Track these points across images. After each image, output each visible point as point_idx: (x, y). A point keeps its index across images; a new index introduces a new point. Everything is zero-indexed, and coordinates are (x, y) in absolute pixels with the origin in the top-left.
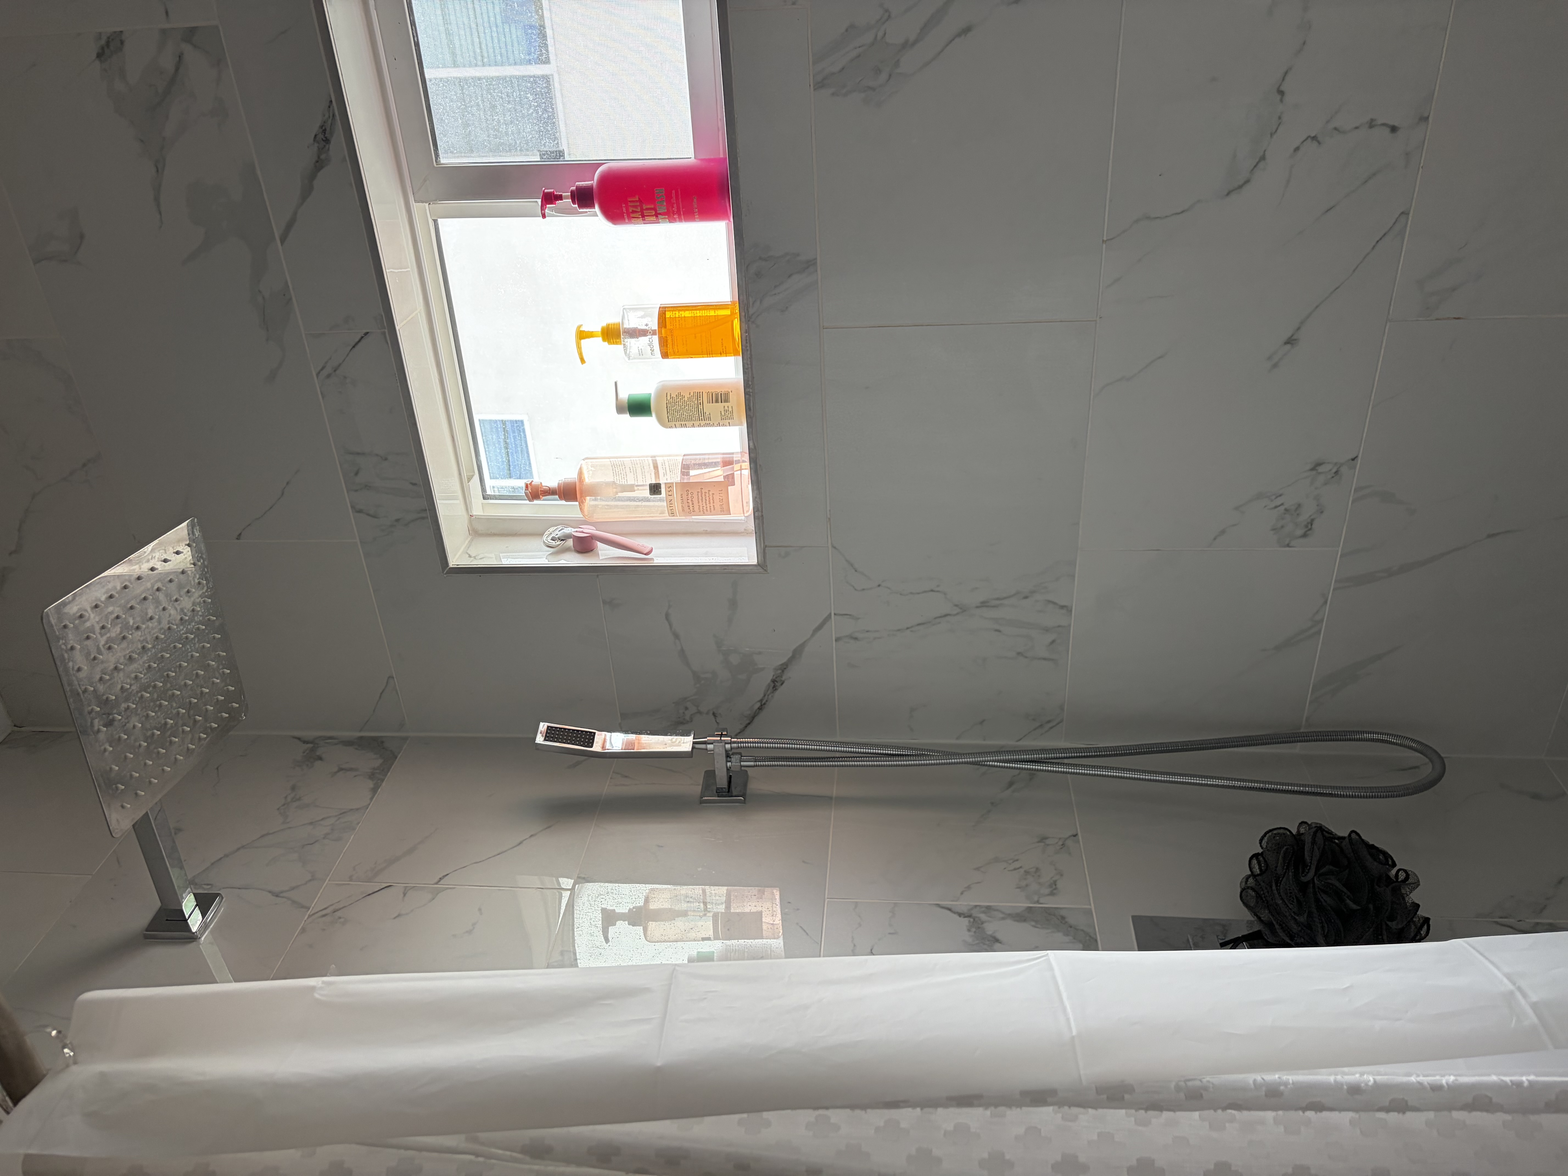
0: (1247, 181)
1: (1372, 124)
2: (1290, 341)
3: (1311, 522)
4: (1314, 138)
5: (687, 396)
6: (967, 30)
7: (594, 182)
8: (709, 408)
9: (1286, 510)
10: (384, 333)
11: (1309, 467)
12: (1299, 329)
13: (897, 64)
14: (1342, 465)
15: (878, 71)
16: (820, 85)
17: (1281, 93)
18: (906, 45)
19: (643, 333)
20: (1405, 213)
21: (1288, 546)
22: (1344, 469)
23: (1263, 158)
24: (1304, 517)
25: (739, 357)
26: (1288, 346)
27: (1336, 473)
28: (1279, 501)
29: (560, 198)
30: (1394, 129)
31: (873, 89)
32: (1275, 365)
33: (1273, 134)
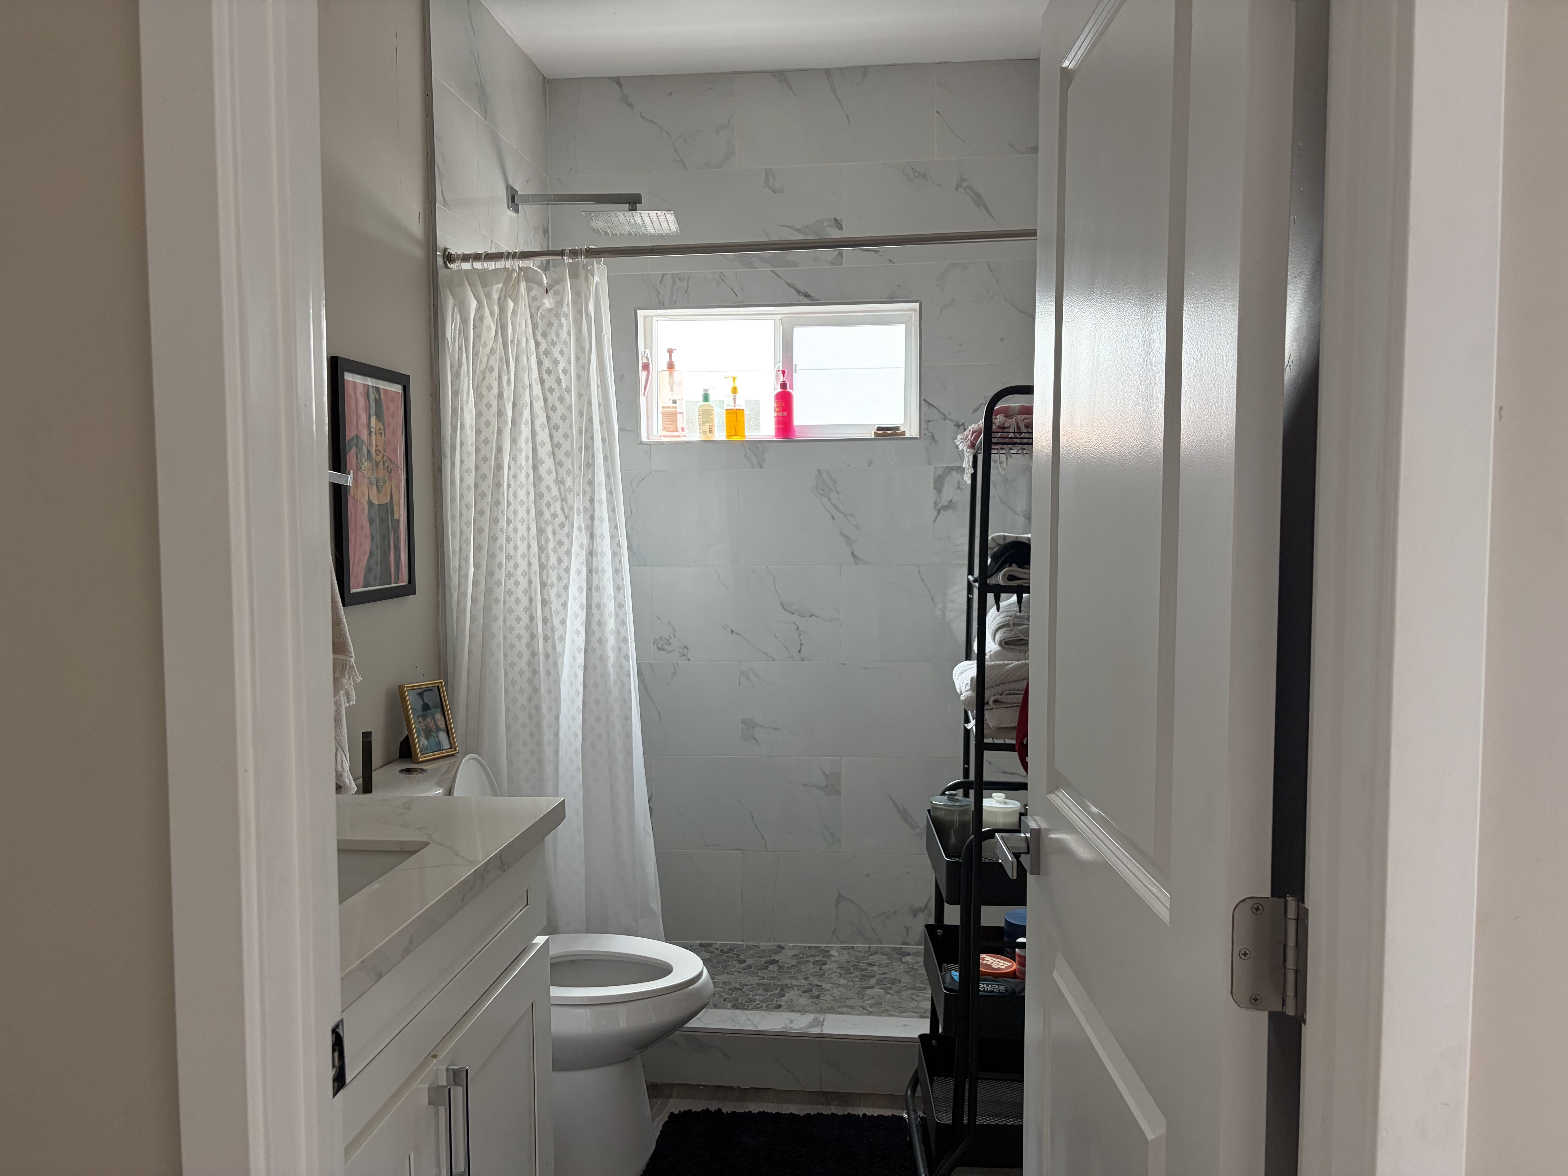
0: (785, 610)
1: (801, 644)
2: (732, 631)
3: (664, 650)
4: (798, 628)
5: (712, 417)
6: (833, 518)
7: (789, 390)
8: (707, 425)
9: (669, 640)
10: (737, 303)
11: (686, 645)
12: (737, 633)
13: (824, 496)
14: (687, 656)
15: (822, 490)
16: (819, 471)
17: (811, 616)
18: (829, 499)
19: (735, 402)
20: (774, 660)
21: (654, 643)
22: (685, 657)
23: (792, 613)
24: (665, 647)
25: (725, 437)
26: (730, 631)
27: (684, 655)
28: (672, 636)
29: (784, 376)
30: (800, 651)
31: (817, 488)
32: (724, 628)
33: (800, 615)
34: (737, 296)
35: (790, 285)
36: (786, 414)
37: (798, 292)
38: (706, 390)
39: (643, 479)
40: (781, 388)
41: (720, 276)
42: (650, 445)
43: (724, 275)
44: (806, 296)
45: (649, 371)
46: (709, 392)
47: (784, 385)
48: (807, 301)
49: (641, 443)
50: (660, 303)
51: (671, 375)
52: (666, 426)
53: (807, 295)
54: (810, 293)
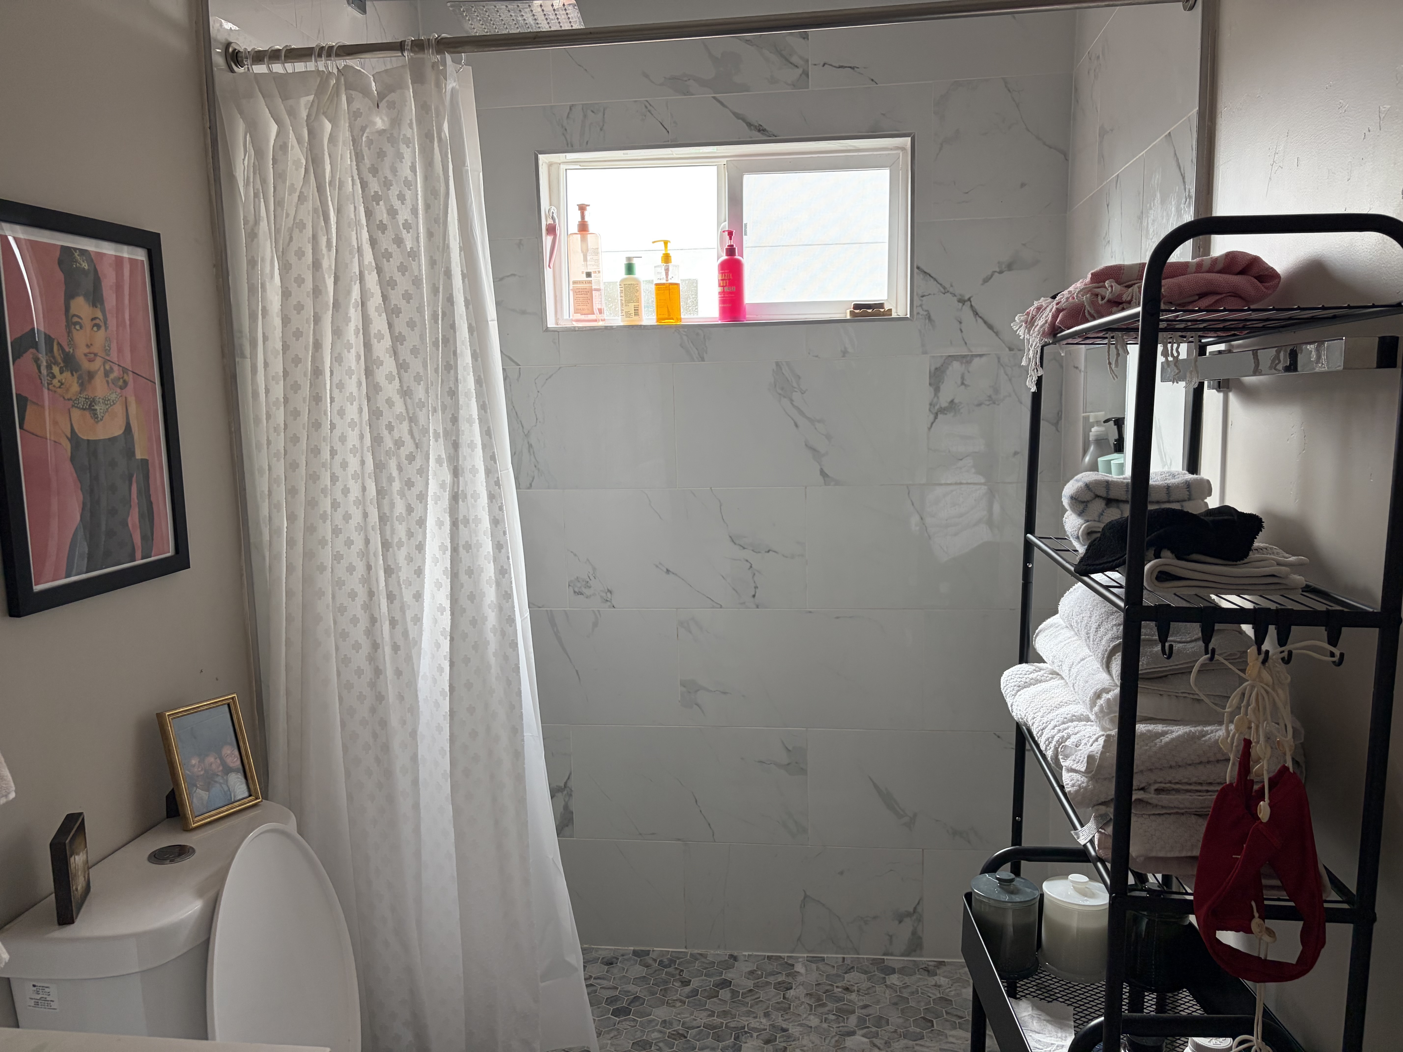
0: (735, 544)
1: (756, 587)
2: (668, 571)
3: (582, 594)
4: (751, 567)
5: (637, 294)
6: (796, 426)
7: (737, 257)
8: (632, 305)
9: (588, 582)
10: (668, 141)
11: (609, 588)
12: (673, 573)
13: (784, 397)
14: (611, 602)
15: (782, 389)
16: (777, 364)
17: (768, 552)
18: (791, 401)
19: (667, 274)
20: (721, 607)
21: (569, 585)
22: (609, 603)
23: (744, 548)
24: (584, 590)
25: (655, 321)
26: (665, 570)
27: (607, 601)
28: (592, 578)
29: (731, 239)
30: (754, 596)
31: (775, 386)
32: (657, 566)
33: (753, 550)
34: (668, 132)
35: (737, 116)
36: (734, 289)
37: (749, 125)
38: (629, 259)
39: (550, 377)
40: (727, 255)
41: (646, 107)
42: (558, 332)
43: (651, 105)
44: (759, 131)
45: (555, 235)
46: (635, 261)
47: (731, 251)
48: (760, 136)
49: (547, 330)
50: (568, 145)
51: (584, 239)
52: (579, 307)
53: (761, 130)
54: (765, 126)
